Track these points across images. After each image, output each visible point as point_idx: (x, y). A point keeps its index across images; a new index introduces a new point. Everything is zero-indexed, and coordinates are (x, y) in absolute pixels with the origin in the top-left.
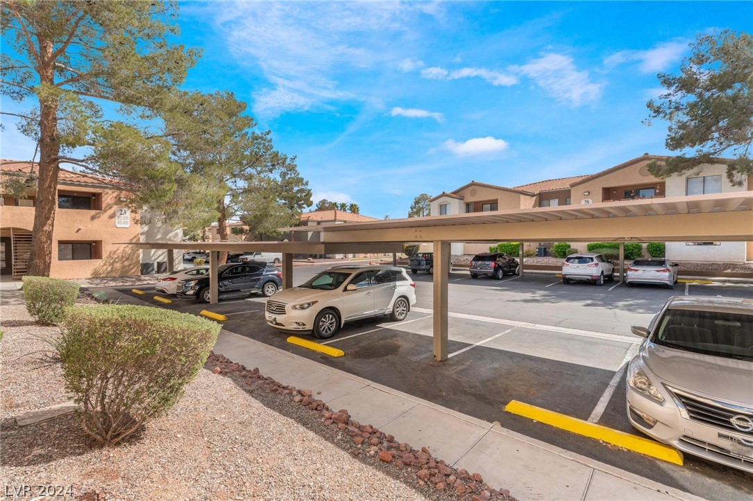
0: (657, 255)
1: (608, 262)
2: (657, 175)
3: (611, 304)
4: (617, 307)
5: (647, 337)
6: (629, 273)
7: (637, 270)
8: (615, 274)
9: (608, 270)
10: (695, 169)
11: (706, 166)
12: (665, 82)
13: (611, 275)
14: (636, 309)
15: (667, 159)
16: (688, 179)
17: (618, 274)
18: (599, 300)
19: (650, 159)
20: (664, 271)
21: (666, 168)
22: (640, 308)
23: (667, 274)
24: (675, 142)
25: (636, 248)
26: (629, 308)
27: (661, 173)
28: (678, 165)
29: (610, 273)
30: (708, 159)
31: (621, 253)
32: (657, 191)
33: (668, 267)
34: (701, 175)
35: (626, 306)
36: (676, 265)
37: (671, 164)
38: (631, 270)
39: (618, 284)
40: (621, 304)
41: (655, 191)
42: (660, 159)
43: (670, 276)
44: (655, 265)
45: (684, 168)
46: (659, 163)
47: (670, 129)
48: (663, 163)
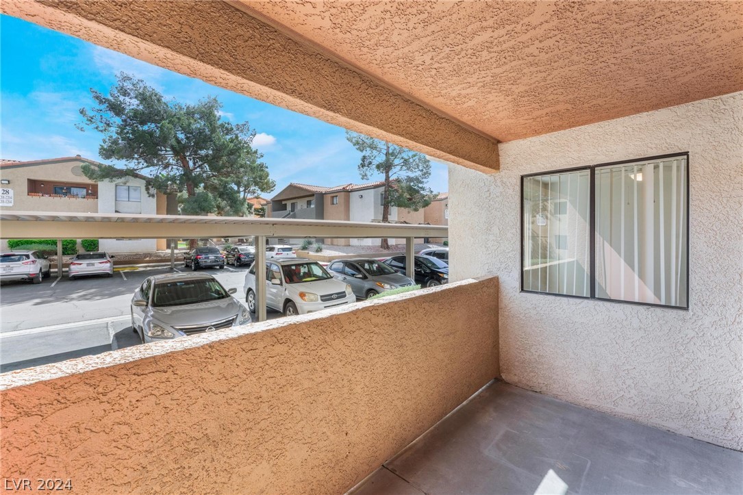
0: (91, 249)
1: (45, 258)
2: (90, 177)
3: (64, 298)
4: (72, 299)
5: (147, 305)
6: (72, 267)
7: (81, 264)
8: (52, 270)
9: (46, 266)
10: (123, 180)
11: (131, 178)
12: (97, 98)
13: (49, 271)
14: (92, 297)
15: (100, 166)
16: (116, 186)
17: (56, 270)
18: (48, 297)
19: (84, 161)
20: (106, 262)
21: (99, 173)
22: (96, 296)
23: (108, 265)
24: (108, 153)
25: (70, 243)
26: (84, 298)
27: (94, 176)
28: (110, 173)
29: (47, 270)
30: (132, 173)
31: (59, 249)
32: (90, 192)
33: (109, 259)
34: (128, 184)
35: (81, 296)
36: (112, 257)
37: (103, 171)
38: (75, 264)
39: (59, 279)
40: (74, 296)
41: (87, 192)
42: (92, 163)
43: (110, 267)
44: (97, 258)
45: (114, 176)
46: (92, 167)
47: (104, 141)
48: (96, 168)
